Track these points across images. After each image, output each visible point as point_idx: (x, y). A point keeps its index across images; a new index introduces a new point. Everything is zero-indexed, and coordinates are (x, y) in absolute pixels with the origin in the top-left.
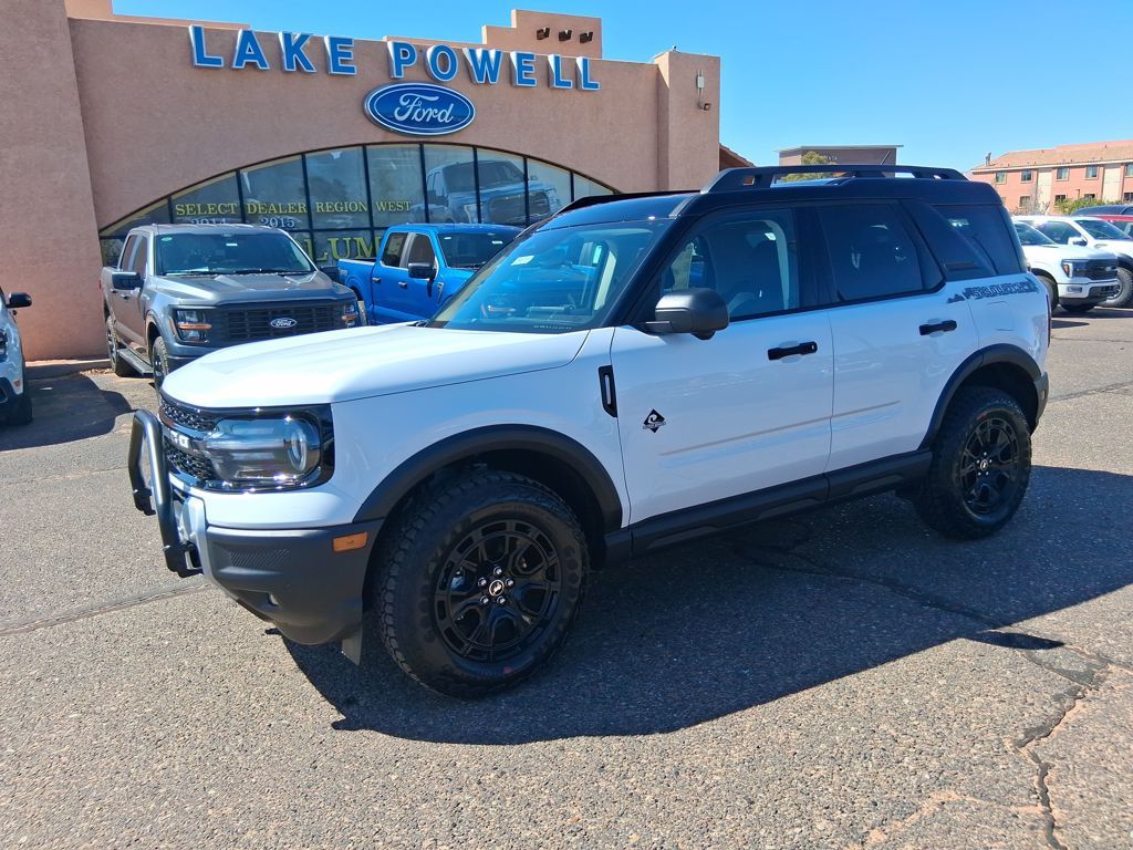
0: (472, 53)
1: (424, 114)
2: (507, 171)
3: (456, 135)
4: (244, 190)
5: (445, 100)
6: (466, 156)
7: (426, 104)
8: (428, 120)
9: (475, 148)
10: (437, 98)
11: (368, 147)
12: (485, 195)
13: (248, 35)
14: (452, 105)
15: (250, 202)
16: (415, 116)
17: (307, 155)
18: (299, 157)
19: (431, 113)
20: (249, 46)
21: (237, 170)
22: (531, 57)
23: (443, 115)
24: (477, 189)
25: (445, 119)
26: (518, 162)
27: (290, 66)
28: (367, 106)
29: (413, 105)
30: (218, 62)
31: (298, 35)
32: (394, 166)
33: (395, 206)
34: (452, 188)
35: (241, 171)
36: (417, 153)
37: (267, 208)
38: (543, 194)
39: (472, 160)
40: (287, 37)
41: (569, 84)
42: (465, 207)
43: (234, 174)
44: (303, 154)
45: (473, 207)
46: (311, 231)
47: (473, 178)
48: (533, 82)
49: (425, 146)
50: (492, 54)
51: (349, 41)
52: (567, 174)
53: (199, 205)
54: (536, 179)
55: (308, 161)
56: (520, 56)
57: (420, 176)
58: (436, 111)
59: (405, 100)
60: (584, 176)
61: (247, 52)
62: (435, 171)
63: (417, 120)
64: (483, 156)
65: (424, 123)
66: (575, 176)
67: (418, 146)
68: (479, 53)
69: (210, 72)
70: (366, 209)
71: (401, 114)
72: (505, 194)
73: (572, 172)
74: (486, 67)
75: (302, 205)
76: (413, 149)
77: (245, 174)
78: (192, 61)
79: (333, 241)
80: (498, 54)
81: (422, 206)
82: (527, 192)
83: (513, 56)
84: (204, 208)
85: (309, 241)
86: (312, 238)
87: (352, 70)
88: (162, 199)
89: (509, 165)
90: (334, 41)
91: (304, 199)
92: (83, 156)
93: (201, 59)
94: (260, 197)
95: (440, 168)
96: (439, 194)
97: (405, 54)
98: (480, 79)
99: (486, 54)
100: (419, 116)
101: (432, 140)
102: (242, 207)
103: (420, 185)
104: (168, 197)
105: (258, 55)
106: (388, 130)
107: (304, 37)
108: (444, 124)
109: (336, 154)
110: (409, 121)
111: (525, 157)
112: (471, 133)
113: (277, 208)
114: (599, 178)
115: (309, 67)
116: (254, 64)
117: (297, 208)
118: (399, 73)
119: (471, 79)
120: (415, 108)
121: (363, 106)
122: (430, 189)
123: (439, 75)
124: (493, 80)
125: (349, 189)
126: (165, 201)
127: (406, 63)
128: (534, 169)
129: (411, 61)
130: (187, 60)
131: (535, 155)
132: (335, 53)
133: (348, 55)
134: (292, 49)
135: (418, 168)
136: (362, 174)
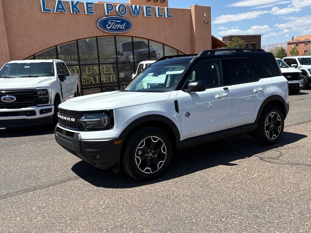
0: (132, 6)
1: (116, 26)
2: (143, 44)
3: (126, 33)
4: (58, 52)
5: (123, 22)
7: (117, 23)
8: (117, 28)
9: (132, 37)
10: (120, 21)
11: (98, 37)
12: (135, 52)
13: (59, 2)
14: (125, 23)
15: (60, 56)
16: (113, 27)
17: (78, 40)
18: (76, 41)
19: (118, 26)
20: (60, 5)
21: (56, 46)
22: (150, 7)
24: (133, 51)
25: (123, 28)
26: (146, 42)
27: (73, 11)
28: (98, 24)
29: (113, 23)
30: (50, 10)
31: (76, 2)
32: (106, 43)
33: (107, 56)
34: (125, 50)
35: (57, 46)
36: (113, 39)
37: (65, 58)
38: (154, 52)
39: (131, 41)
40: (72, 2)
41: (162, 16)
42: (129, 56)
43: (55, 47)
44: (77, 40)
45: (132, 56)
46: (79, 65)
47: (132, 47)
48: (151, 15)
49: (116, 37)
50: (138, 7)
51: (92, 4)
52: (162, 45)
53: (44, 58)
54: (152, 47)
55: (78, 42)
56: (147, 7)
57: (115, 47)
58: (120, 25)
60: (168, 46)
61: (59, 8)
62: (119, 45)
63: (114, 28)
64: (135, 40)
65: (116, 30)
66: (165, 46)
67: (114, 37)
68: (134, 6)
69: (48, 14)
70: (97, 58)
71: (109, 26)
72: (142, 52)
73: (164, 44)
74: (136, 11)
75: (76, 57)
76: (112, 38)
78: (42, 10)
79: (87, 68)
80: (140, 7)
81: (115, 56)
82: (149, 51)
83: (144, 7)
85: (78, 68)
86: (80, 67)
87: (93, 13)
88: (32, 56)
89: (143, 42)
90: (87, 4)
91: (77, 55)
92: (6, 41)
93: (44, 9)
94: (63, 54)
95: (121, 44)
96: (121, 52)
97: (110, 8)
98: (134, 15)
99: (136, 7)
100: (114, 27)
101: (118, 35)
102: (57, 58)
103: (114, 50)
105: (63, 8)
106: (104, 32)
107: (78, 2)
109: (88, 40)
111: (148, 40)
112: (131, 32)
113: (69, 59)
114: (172, 46)
115: (79, 12)
116: (62, 11)
118: (108, 13)
119: (131, 15)
120: (113, 25)
121: (96, 24)
122: (118, 50)
123: (120, 13)
124: (138, 15)
125: (92, 51)
126: (33, 56)
127: (110, 10)
128: (151, 43)
129: (112, 9)
130: (40, 10)
131: (152, 39)
132: (88, 8)
133: (92, 8)
134: (74, 6)
135: (114, 44)
136: (96, 46)
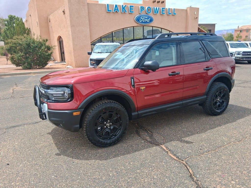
0: (154, 8)
3: (150, 24)
4: (113, 36)
5: (149, 17)
6: (151, 28)
7: (145, 18)
9: (153, 27)
10: (147, 17)
11: (134, 27)
13: (116, 6)
15: (114, 38)
16: (143, 21)
17: (124, 29)
18: (122, 29)
19: (146, 20)
20: (116, 8)
21: (112, 32)
23: (148, 21)
24: (152, 35)
26: (160, 29)
27: (123, 12)
28: (135, 19)
29: (143, 19)
30: (111, 11)
32: (138, 30)
33: (138, 38)
36: (142, 28)
40: (123, 6)
41: (171, 14)
43: (112, 33)
44: (123, 29)
47: (152, 33)
48: (164, 13)
49: (144, 26)
51: (133, 6)
52: (169, 31)
55: (124, 30)
59: (142, 18)
60: (172, 32)
62: (145, 31)
63: (144, 22)
64: (154, 28)
65: (145, 22)
66: (170, 32)
67: (143, 27)
69: (109, 13)
70: (133, 39)
71: (141, 20)
74: (156, 11)
75: (122, 38)
77: (113, 33)
78: (106, 11)
80: (159, 8)
83: (161, 8)
84: (106, 39)
87: (133, 12)
89: (158, 30)
90: (130, 6)
91: (123, 37)
93: (108, 10)
94: (116, 37)
96: (146, 36)
97: (142, 8)
98: (155, 13)
99: (156, 8)
100: (144, 21)
101: (145, 25)
102: (113, 39)
103: (142, 34)
104: (101, 37)
105: (118, 10)
106: (138, 24)
107: (125, 6)
108: (148, 22)
109: (129, 29)
110: (142, 22)
111: (161, 28)
112: (152, 24)
113: (118, 39)
115: (126, 12)
117: (121, 39)
118: (141, 12)
119: (153, 13)
121: (134, 19)
122: (144, 35)
123: (148, 12)
124: (157, 13)
125: (130, 35)
126: (100, 38)
127: (142, 10)
128: (163, 30)
129: (143, 10)
130: (105, 11)
131: (164, 28)
132: (131, 9)
133: (133, 9)
134: (123, 8)
135: (142, 31)
136: (133, 32)
